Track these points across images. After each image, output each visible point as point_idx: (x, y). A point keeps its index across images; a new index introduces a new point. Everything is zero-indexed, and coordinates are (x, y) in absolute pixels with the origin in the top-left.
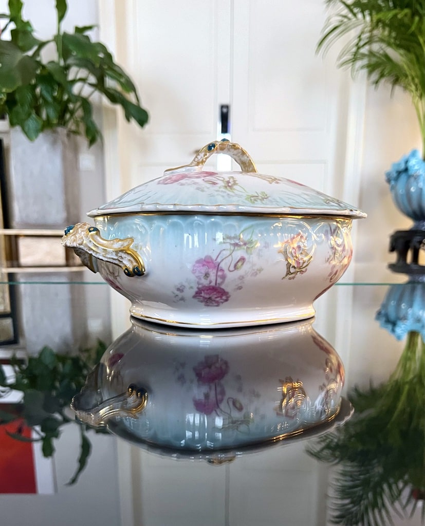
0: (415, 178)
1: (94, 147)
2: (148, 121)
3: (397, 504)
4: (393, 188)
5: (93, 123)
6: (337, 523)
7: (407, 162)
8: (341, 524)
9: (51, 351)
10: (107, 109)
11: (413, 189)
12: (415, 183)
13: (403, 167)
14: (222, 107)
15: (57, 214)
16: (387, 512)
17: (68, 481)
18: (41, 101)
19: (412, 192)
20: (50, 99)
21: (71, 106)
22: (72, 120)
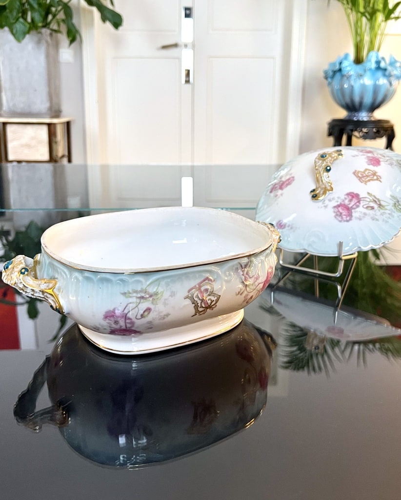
0: (348, 78)
1: (73, 45)
2: (122, 24)
3: (337, 350)
4: (330, 84)
5: (73, 25)
6: (286, 368)
7: (341, 63)
8: (290, 368)
9: (36, 224)
10: (84, 9)
11: (346, 86)
12: (347, 82)
13: (337, 67)
14: (186, 9)
15: (41, 104)
16: (329, 357)
17: (51, 337)
18: (27, 6)
19: (346, 88)
20: (36, 6)
21: (53, 9)
22: (54, 21)
